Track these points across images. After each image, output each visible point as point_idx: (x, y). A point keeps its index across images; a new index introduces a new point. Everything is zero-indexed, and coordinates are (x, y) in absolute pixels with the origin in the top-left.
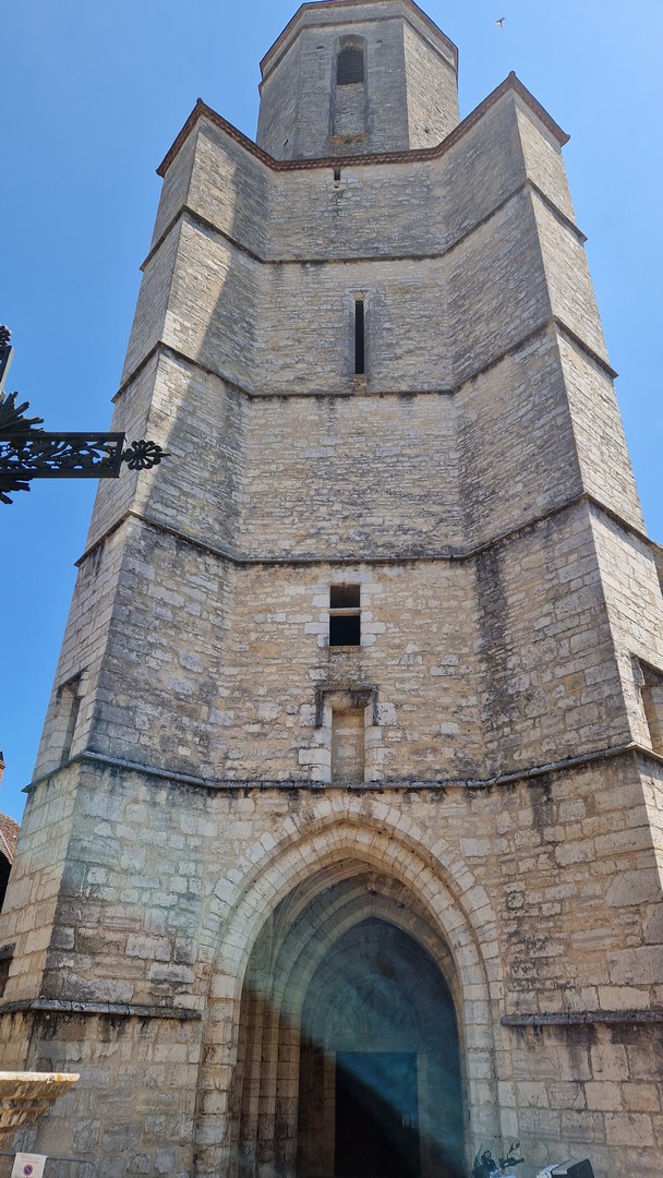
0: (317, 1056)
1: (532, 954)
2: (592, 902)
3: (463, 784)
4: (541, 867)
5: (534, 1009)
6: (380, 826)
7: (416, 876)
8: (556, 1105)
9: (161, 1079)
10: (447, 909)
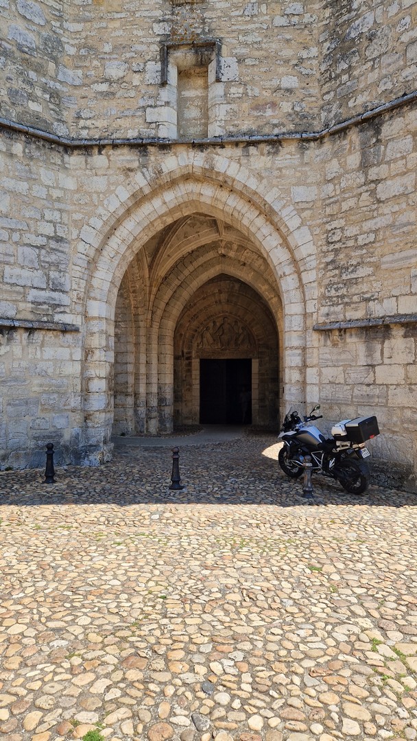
0: (187, 362)
1: (344, 277)
2: (405, 229)
3: (298, 136)
4: (361, 204)
5: (341, 317)
6: (221, 178)
7: (252, 222)
8: (350, 381)
9: (50, 371)
10: (276, 247)
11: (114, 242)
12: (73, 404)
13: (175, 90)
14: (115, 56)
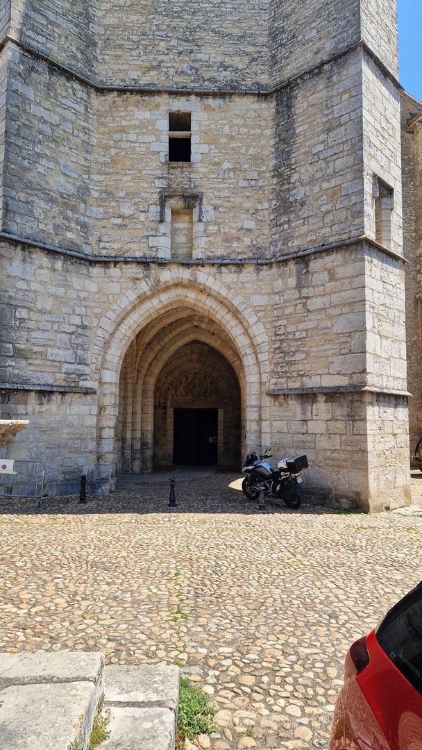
0: (163, 411)
1: (287, 359)
2: (324, 331)
3: (255, 262)
4: (297, 311)
5: (285, 386)
6: (202, 287)
7: (223, 317)
8: (291, 431)
9: (75, 423)
10: (240, 335)
11: (123, 328)
12: (90, 448)
13: (170, 225)
14: (127, 200)
